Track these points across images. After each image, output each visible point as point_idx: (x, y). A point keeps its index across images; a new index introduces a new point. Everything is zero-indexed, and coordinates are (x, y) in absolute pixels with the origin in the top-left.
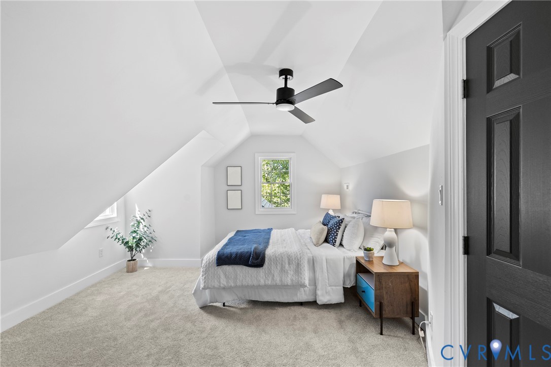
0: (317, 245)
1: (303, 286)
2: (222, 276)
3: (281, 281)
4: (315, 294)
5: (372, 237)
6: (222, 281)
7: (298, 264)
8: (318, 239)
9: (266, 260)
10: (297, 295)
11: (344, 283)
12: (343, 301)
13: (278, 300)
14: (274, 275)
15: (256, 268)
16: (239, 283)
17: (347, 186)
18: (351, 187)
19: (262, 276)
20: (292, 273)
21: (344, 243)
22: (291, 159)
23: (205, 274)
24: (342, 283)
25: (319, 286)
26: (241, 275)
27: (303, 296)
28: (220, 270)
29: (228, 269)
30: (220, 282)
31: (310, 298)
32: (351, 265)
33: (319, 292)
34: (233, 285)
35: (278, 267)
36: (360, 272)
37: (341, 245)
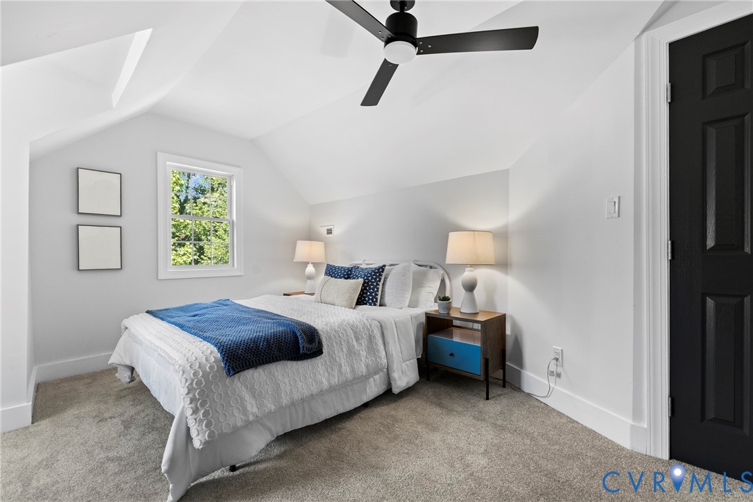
2: (247, 397)
3: (353, 370)
5: (422, 287)
6: (249, 408)
10: (365, 390)
11: (417, 352)
12: (419, 378)
14: (340, 365)
15: (309, 361)
16: (285, 401)
19: (322, 371)
22: (232, 177)
23: (202, 405)
24: (414, 352)
26: (286, 381)
27: (372, 391)
28: (239, 385)
29: (257, 376)
30: (245, 411)
34: (273, 408)
35: (344, 349)
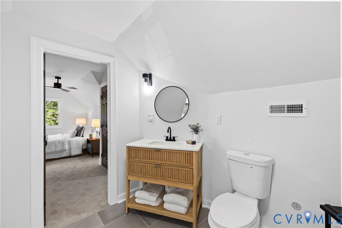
0: (72, 137)
1: (65, 150)
3: (55, 150)
4: (70, 153)
7: (63, 143)
8: (73, 135)
9: (48, 143)
10: (62, 154)
11: (82, 148)
12: (82, 153)
13: (53, 158)
14: (51, 148)
17: (89, 115)
18: (91, 115)
20: (60, 146)
21: (84, 136)
22: (59, 101)
24: (81, 147)
25: (72, 150)
27: (65, 155)
31: (68, 155)
32: (85, 141)
33: (72, 152)
35: (54, 145)
36: (89, 143)
37: (83, 136)
